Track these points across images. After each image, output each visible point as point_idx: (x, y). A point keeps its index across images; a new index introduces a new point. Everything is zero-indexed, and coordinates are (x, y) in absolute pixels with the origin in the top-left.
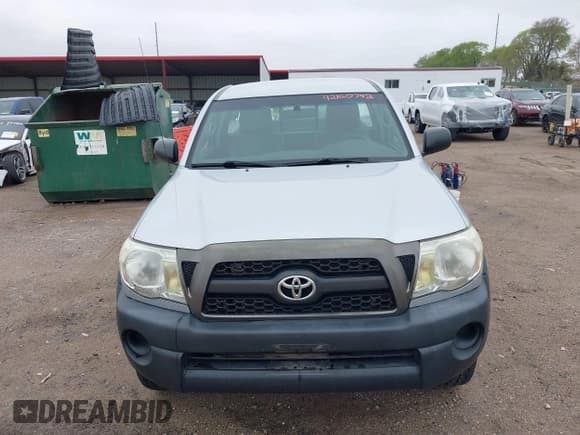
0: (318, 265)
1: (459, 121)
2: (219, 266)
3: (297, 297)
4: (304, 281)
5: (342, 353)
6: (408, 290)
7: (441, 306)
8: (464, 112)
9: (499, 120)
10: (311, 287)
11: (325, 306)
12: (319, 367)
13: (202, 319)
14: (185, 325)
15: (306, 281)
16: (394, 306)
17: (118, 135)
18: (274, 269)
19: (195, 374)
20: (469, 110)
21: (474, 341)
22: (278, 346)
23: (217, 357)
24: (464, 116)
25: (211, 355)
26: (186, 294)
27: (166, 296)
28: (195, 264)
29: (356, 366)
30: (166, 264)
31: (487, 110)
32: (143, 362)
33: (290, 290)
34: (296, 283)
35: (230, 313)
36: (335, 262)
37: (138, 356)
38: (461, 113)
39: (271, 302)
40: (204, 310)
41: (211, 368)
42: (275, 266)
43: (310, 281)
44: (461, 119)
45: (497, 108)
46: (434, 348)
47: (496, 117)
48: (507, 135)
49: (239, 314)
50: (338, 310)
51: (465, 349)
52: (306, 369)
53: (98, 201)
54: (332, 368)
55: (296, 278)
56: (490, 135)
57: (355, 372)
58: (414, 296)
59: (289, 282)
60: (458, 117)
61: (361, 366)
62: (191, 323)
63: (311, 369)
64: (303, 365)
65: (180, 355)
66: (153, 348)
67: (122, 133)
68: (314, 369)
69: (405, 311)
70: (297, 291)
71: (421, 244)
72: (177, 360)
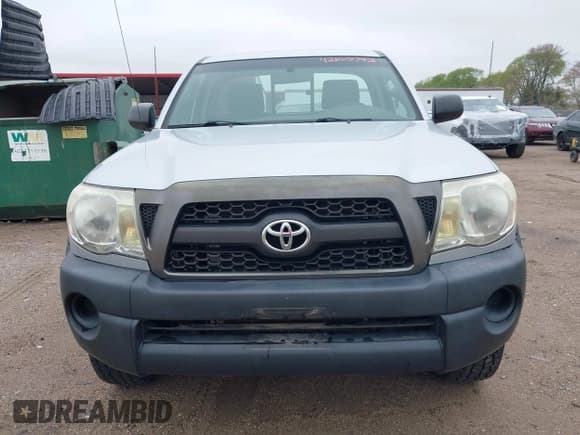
0: (314, 208)
1: (470, 136)
2: (187, 209)
3: (286, 248)
4: (295, 227)
5: (342, 322)
6: (428, 241)
7: (468, 263)
8: (476, 126)
9: (515, 135)
10: (304, 235)
11: (321, 262)
12: (313, 340)
13: (165, 279)
14: (142, 283)
15: (298, 227)
16: (410, 262)
17: (64, 136)
18: (258, 214)
19: (154, 349)
20: (481, 124)
21: (508, 312)
22: (260, 311)
23: (183, 328)
24: (476, 130)
25: (175, 323)
26: (145, 247)
27: (121, 251)
28: (156, 207)
29: (361, 339)
30: (122, 209)
31: (502, 124)
32: (89, 337)
33: (277, 238)
34: (286, 229)
35: (201, 271)
36: (335, 203)
37: (85, 329)
38: (472, 127)
39: (253, 257)
40: (167, 266)
41: (174, 341)
42: (259, 209)
43: (304, 228)
44: (472, 133)
45: (512, 122)
46: (462, 315)
47: (511, 132)
48: (522, 152)
49: (212, 271)
50: (338, 267)
51: (497, 322)
52: (296, 342)
53: (40, 220)
54: (330, 341)
55: (286, 224)
56: (503, 151)
57: (359, 347)
58: (435, 249)
59: (277, 228)
60: (469, 131)
61: (368, 340)
62: (150, 282)
63: (303, 343)
64: (293, 337)
65: (136, 322)
66: (101, 315)
67: (69, 134)
68: (307, 342)
69: (424, 269)
70: (286, 240)
71: (444, 184)
72: (131, 329)
